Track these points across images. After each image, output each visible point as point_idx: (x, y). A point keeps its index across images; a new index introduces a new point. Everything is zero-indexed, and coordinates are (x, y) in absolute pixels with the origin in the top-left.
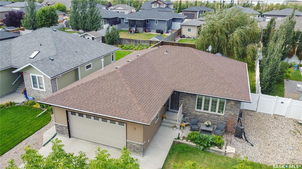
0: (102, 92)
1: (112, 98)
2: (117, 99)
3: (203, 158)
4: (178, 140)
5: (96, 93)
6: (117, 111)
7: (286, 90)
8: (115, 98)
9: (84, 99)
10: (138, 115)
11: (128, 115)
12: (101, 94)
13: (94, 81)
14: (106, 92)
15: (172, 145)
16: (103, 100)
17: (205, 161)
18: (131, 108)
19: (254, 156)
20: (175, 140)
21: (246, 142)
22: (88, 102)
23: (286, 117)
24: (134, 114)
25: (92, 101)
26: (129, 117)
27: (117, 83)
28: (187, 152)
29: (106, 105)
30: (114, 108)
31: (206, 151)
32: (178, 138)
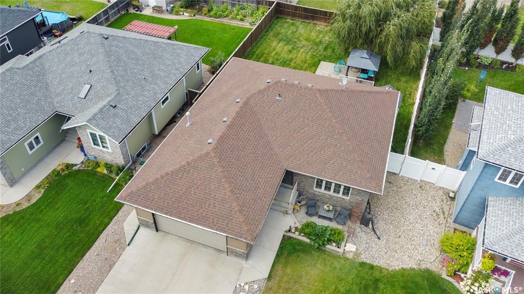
0: (195, 189)
1: (207, 200)
2: (214, 202)
3: (317, 260)
4: (289, 234)
5: (187, 191)
6: (215, 221)
7: (453, 126)
8: (211, 201)
9: (173, 200)
10: (241, 229)
11: (228, 228)
12: (193, 193)
13: (182, 169)
14: (199, 189)
15: (281, 242)
16: (196, 203)
17: (318, 265)
18: (232, 218)
19: (377, 255)
20: (285, 234)
21: (373, 232)
22: (179, 205)
23: (436, 185)
24: (235, 228)
25: (183, 203)
26: (229, 231)
27: (212, 175)
28: (299, 251)
29: (201, 211)
30: (211, 217)
31: (322, 249)
32: (290, 231)
